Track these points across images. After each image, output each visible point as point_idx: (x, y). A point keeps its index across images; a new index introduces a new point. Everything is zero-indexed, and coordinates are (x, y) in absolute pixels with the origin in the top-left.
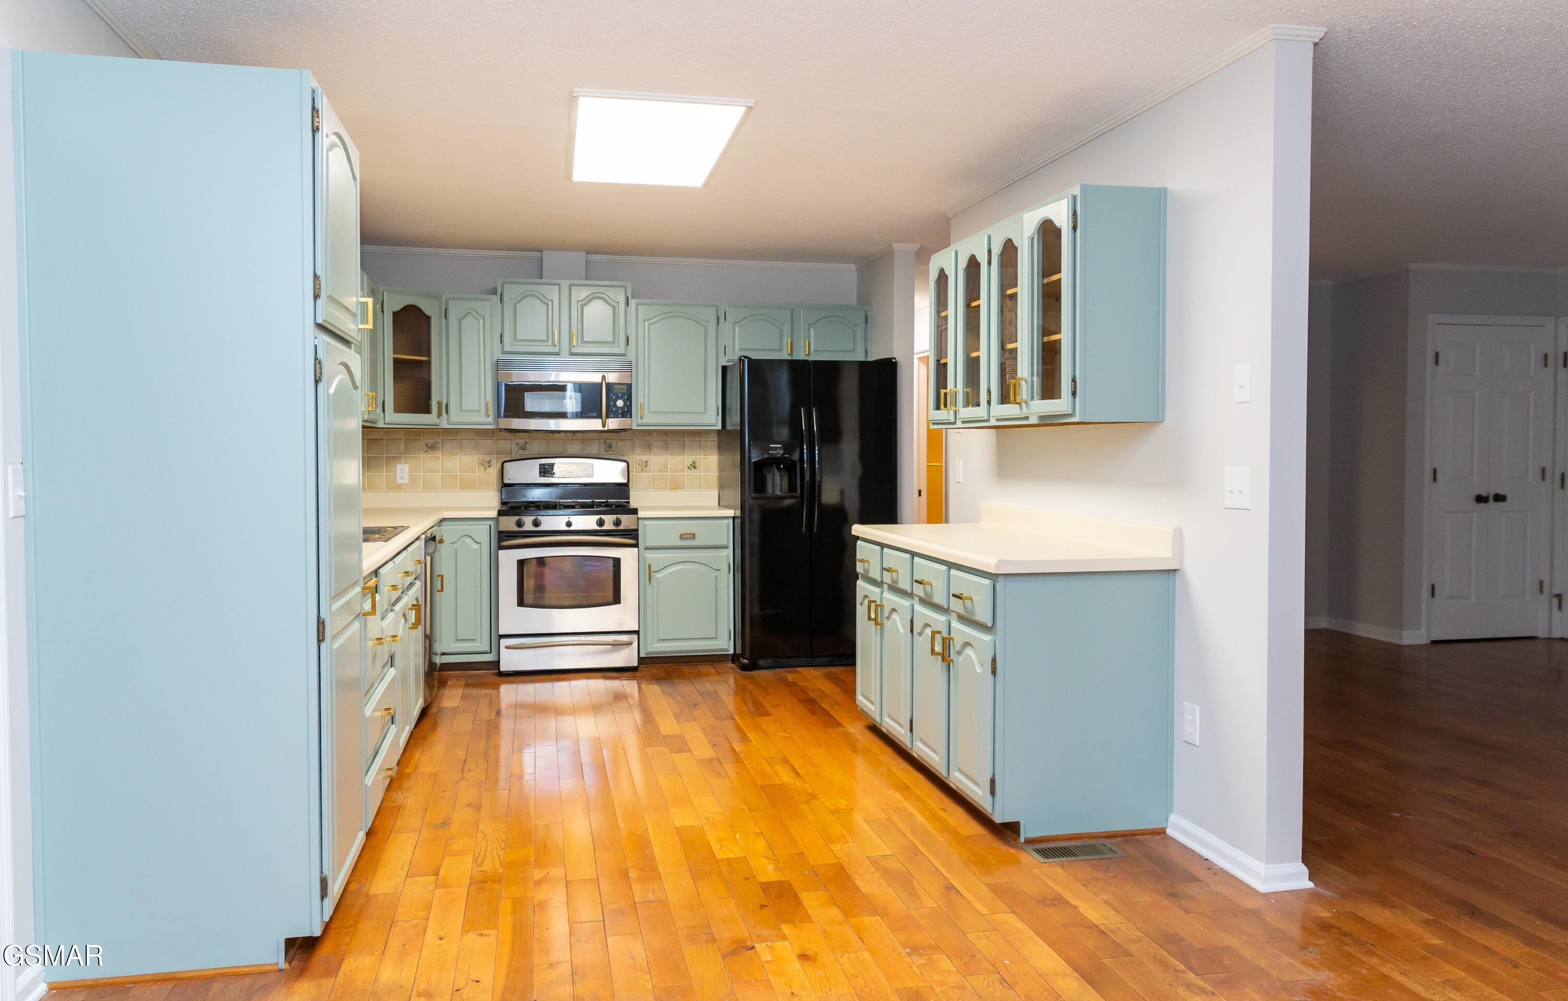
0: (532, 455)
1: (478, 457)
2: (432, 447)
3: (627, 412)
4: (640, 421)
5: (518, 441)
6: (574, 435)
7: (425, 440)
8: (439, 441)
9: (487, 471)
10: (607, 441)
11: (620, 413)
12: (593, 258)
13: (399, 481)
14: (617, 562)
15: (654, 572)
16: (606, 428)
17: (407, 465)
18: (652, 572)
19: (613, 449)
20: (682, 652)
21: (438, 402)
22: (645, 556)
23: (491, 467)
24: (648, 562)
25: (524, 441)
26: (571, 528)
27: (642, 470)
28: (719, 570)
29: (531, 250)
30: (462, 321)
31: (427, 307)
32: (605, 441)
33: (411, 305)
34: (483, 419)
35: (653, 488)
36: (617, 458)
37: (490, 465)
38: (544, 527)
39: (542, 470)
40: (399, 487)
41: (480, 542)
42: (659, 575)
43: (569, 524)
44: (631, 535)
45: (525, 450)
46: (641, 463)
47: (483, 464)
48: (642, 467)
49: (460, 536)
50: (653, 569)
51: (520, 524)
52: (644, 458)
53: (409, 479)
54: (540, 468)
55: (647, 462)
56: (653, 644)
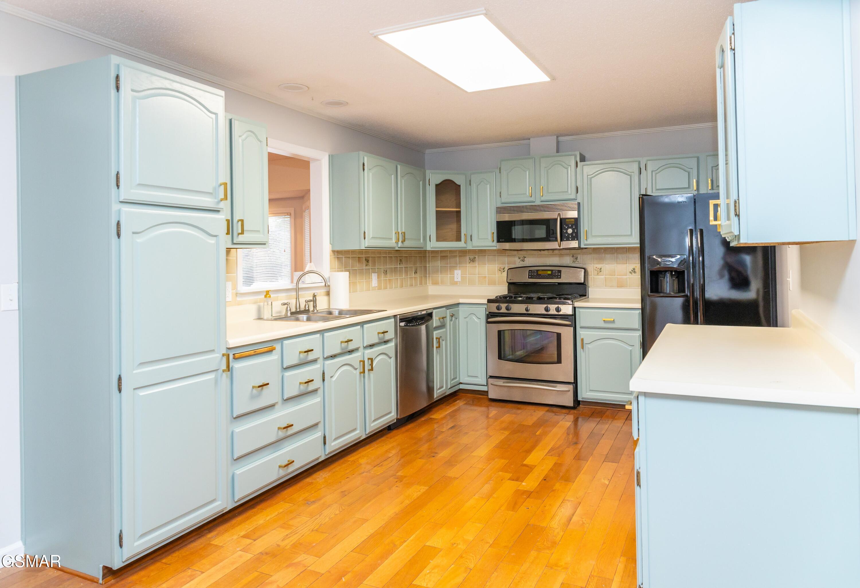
0: (528, 264)
1: (498, 266)
2: (473, 260)
3: (576, 236)
4: (586, 242)
5: (520, 256)
6: (553, 252)
7: (469, 256)
8: (477, 257)
9: (502, 274)
10: (574, 255)
11: (570, 238)
12: (562, 139)
13: (456, 280)
14: (559, 335)
15: (586, 344)
16: (561, 247)
17: (460, 271)
18: (584, 344)
19: (577, 260)
20: (606, 400)
21: (465, 234)
22: (580, 332)
23: (505, 272)
24: (582, 337)
25: (523, 256)
26: (529, 312)
27: (598, 274)
28: (633, 346)
29: (524, 139)
30: (478, 186)
31: (458, 180)
32: (573, 255)
33: (447, 180)
34: (491, 244)
35: (605, 286)
36: (581, 267)
37: (504, 270)
38: (513, 311)
39: (530, 274)
40: (455, 283)
41: (480, 318)
42: (589, 346)
43: (527, 310)
44: (568, 318)
45: (524, 261)
46: (596, 269)
47: (500, 270)
48: (598, 272)
49: (469, 313)
50: (585, 342)
51: (498, 308)
52: (599, 266)
53: (461, 279)
54: (529, 273)
55: (601, 269)
56: (586, 393)
